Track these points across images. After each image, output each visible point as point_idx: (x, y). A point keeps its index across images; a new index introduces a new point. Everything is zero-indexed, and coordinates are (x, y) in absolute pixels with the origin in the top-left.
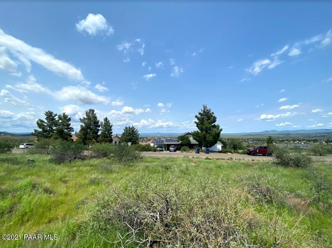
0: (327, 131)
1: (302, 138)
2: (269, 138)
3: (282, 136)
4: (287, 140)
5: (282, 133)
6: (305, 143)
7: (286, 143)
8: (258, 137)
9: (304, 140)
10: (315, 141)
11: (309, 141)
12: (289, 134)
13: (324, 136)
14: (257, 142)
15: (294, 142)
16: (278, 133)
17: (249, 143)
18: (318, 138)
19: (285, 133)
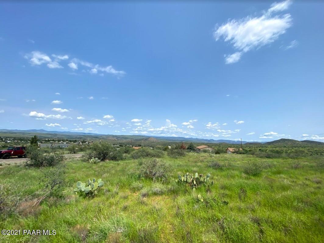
0: (84, 134)
1: (66, 139)
2: (34, 137)
3: (50, 136)
4: (53, 140)
5: (51, 133)
6: (66, 143)
7: (51, 143)
8: (22, 136)
9: (67, 140)
10: (75, 141)
11: (71, 141)
12: (56, 135)
13: (81, 138)
14: (19, 141)
15: (59, 142)
16: (47, 133)
17: (7, 142)
18: (77, 140)
19: (53, 133)
